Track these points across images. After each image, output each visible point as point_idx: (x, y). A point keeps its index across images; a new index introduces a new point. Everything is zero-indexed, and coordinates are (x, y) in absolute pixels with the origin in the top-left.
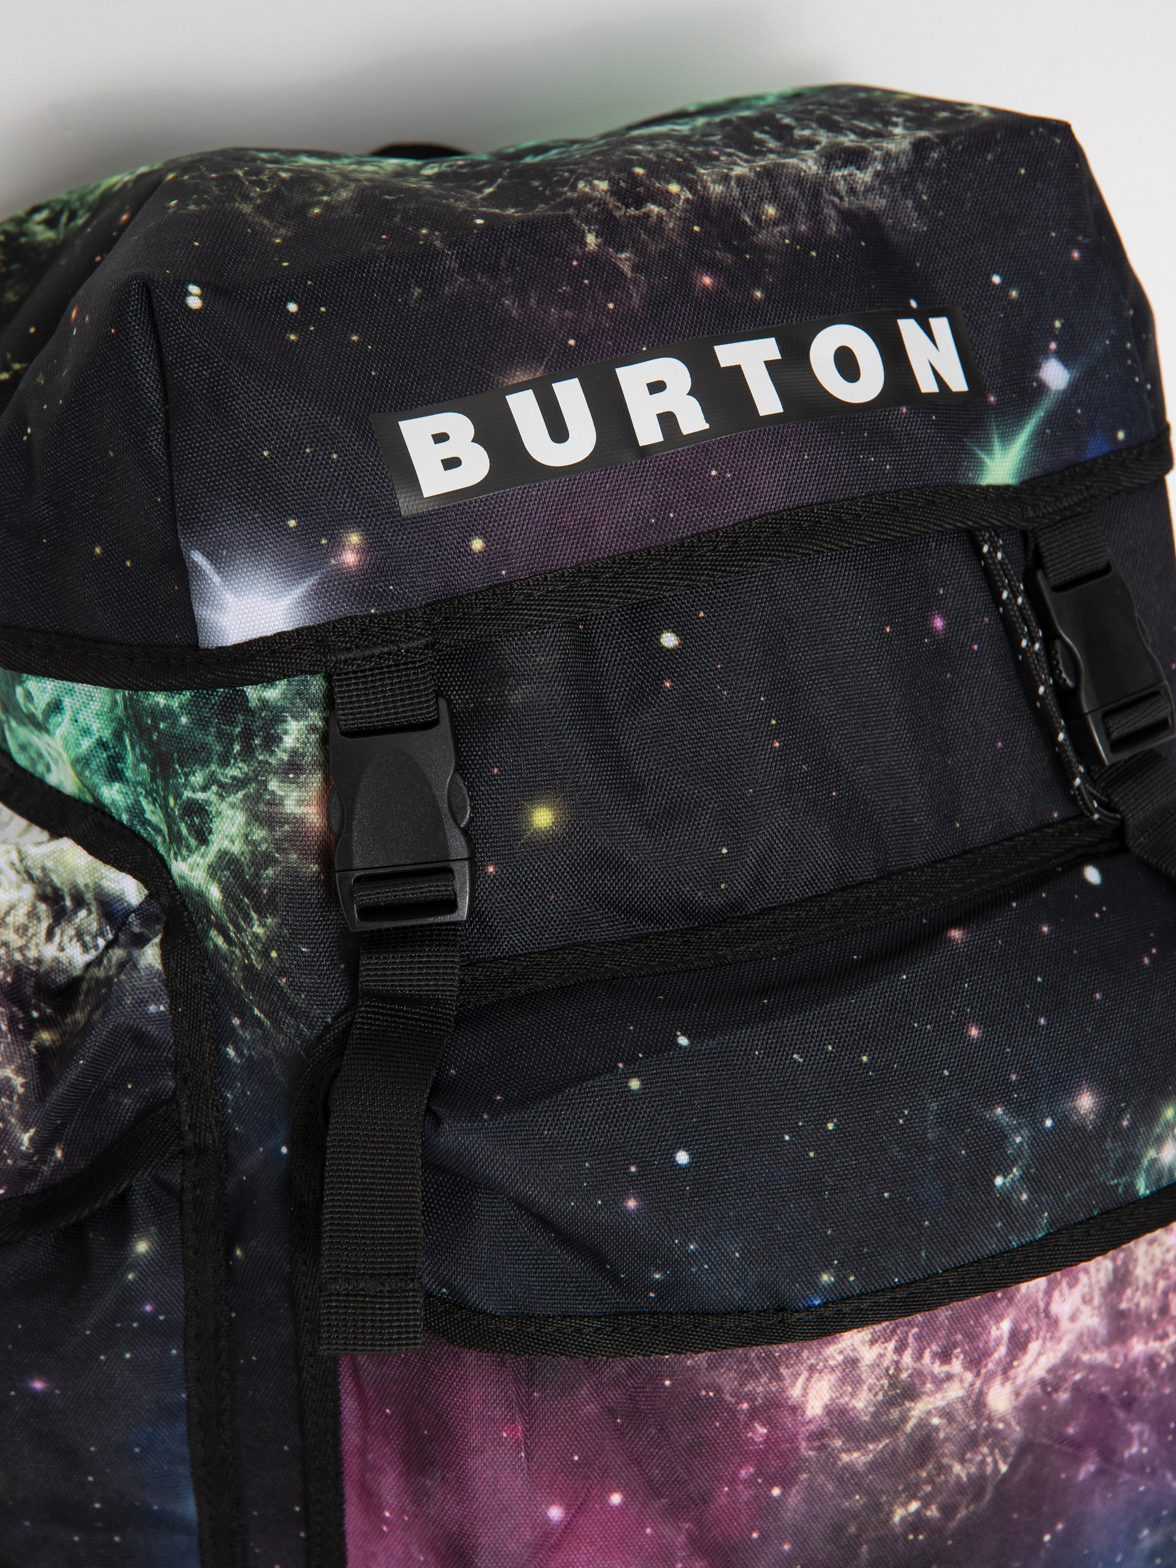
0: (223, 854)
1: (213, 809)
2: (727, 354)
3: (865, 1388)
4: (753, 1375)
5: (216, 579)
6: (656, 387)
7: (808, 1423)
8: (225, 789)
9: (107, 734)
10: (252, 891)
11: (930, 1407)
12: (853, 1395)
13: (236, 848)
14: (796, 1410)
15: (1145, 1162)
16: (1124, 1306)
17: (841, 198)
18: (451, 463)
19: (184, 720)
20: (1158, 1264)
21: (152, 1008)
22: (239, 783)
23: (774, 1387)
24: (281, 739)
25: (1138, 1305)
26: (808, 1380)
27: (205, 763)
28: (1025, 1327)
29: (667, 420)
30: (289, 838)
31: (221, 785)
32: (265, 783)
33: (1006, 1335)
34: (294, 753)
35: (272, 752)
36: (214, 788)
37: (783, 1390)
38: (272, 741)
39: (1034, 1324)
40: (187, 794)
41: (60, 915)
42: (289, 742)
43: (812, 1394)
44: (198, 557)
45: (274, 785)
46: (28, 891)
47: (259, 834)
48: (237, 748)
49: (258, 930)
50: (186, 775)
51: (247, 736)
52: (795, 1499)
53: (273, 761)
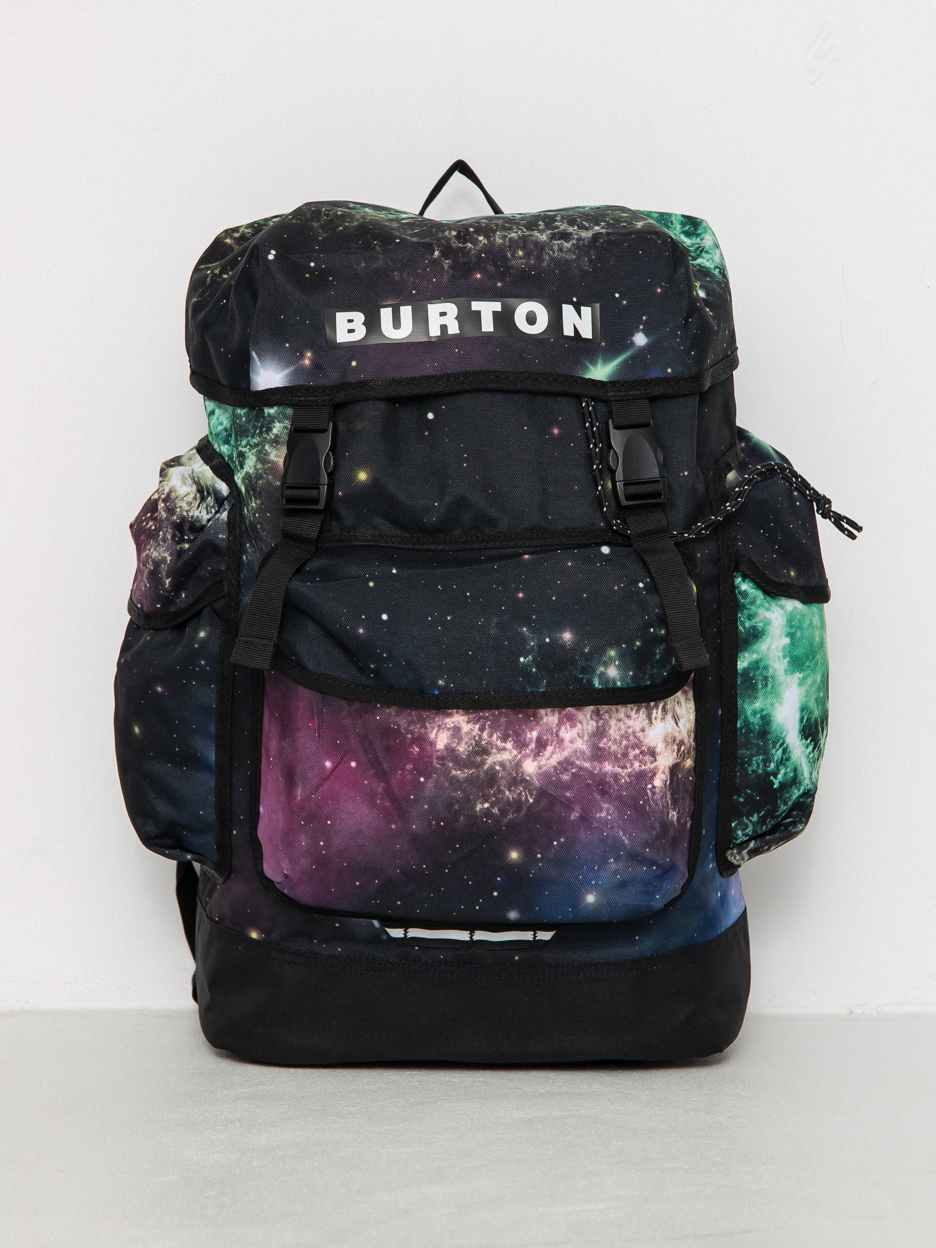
0: (247, 473)
1: (246, 455)
2: (476, 306)
3: (464, 742)
4: (413, 722)
5: (259, 363)
6: (443, 314)
7: (437, 751)
8: (252, 447)
9: (228, 426)
10: (254, 490)
11: (495, 760)
12: (458, 744)
13: (251, 471)
14: (432, 744)
15: (598, 672)
16: (601, 745)
17: (554, 253)
18: (351, 331)
19: (244, 419)
20: (623, 732)
21: (220, 536)
22: (256, 445)
23: (423, 731)
24: (272, 429)
25: (610, 748)
26: (438, 731)
27: (247, 437)
28: (545, 738)
29: (444, 328)
30: (269, 469)
31: (251, 446)
32: (264, 446)
33: (534, 739)
34: (277, 436)
35: (268, 434)
36: (248, 447)
37: (427, 734)
38: (269, 429)
39: (550, 738)
40: (240, 448)
41: (203, 499)
42: (275, 431)
43: (439, 739)
44: (254, 354)
45: (267, 447)
46: (194, 488)
47: (259, 466)
48: (258, 431)
49: (254, 505)
50: (241, 441)
51: (262, 426)
52: (430, 785)
53: (268, 438)
